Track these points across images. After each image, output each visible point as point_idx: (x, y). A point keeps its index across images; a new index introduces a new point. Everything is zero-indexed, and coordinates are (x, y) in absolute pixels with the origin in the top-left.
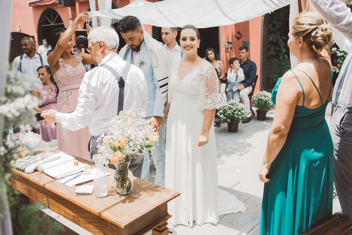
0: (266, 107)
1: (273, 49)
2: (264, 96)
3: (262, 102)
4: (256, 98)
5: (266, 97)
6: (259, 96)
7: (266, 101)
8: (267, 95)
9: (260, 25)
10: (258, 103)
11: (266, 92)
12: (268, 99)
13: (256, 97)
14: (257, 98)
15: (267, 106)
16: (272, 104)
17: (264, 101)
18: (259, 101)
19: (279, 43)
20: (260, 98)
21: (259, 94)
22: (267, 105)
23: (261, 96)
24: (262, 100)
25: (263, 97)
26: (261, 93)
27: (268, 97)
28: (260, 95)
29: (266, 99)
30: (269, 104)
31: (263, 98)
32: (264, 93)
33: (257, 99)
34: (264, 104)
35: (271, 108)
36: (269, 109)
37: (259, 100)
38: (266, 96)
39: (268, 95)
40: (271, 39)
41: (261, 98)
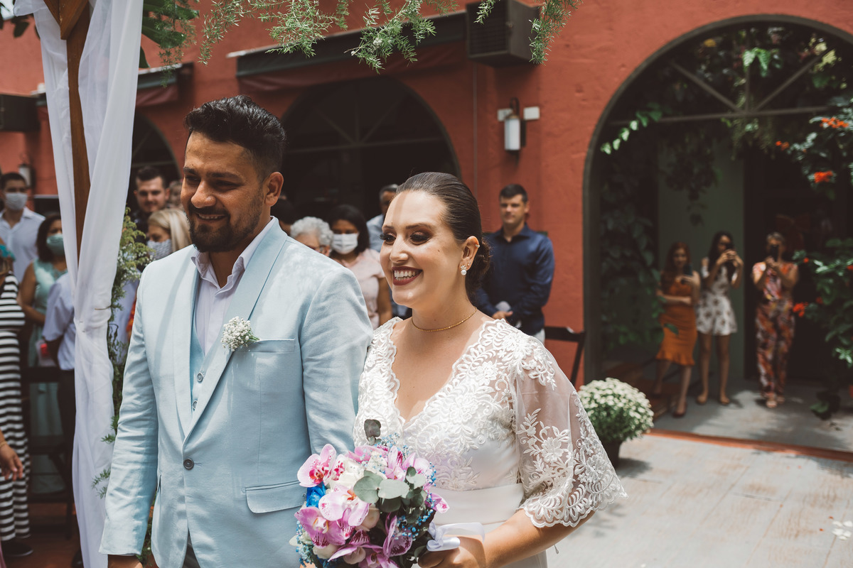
0: (621, 430)
1: (615, 253)
2: (614, 395)
3: (609, 415)
4: (590, 402)
5: (618, 399)
6: (597, 396)
7: (622, 410)
8: (621, 393)
9: (580, 186)
10: (597, 417)
11: (616, 381)
12: (625, 404)
13: (589, 399)
14: (593, 402)
15: (626, 427)
16: (639, 420)
17: (613, 410)
18: (599, 412)
19: (635, 235)
20: (602, 401)
21: (598, 389)
22: (624, 422)
23: (605, 396)
24: (608, 408)
25: (611, 398)
26: (604, 387)
27: (624, 398)
28: (601, 392)
29: (621, 405)
30: (633, 419)
31: (611, 403)
32: (611, 386)
33: (593, 405)
34: (616, 420)
35: (638, 432)
36: (631, 434)
37: (600, 406)
38: (620, 396)
39: (626, 392)
40: (610, 226)
41: (606, 404)
